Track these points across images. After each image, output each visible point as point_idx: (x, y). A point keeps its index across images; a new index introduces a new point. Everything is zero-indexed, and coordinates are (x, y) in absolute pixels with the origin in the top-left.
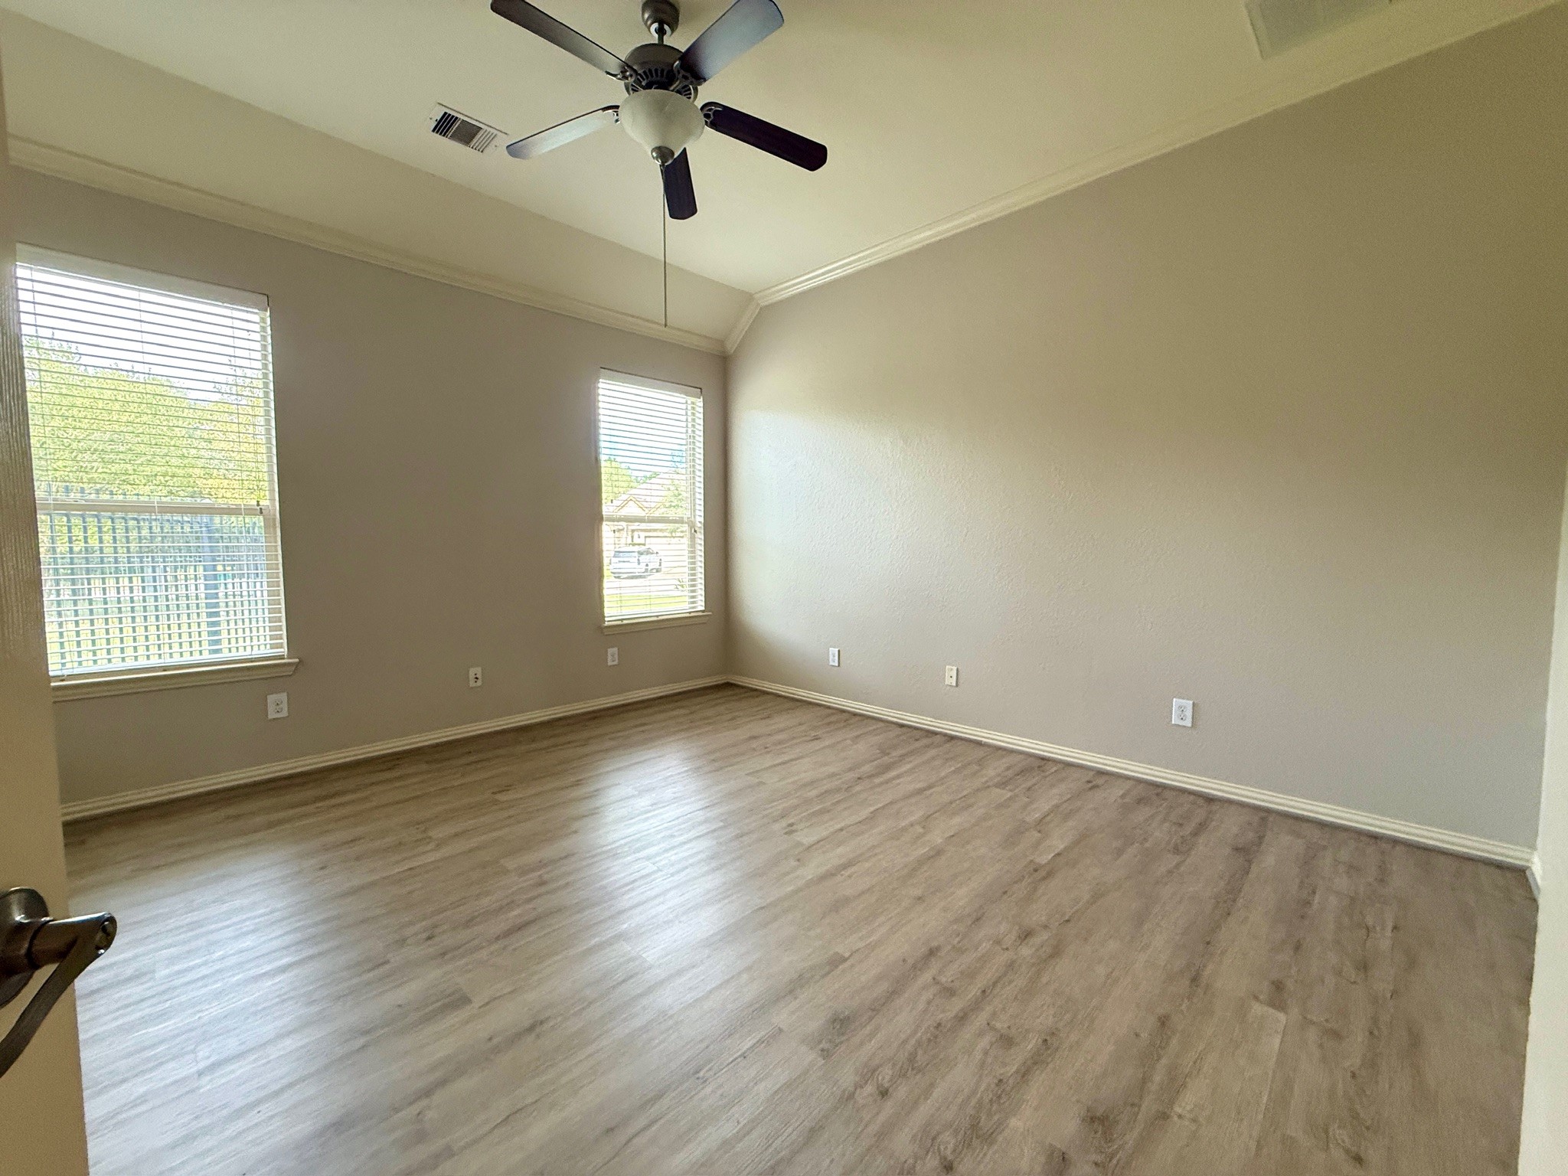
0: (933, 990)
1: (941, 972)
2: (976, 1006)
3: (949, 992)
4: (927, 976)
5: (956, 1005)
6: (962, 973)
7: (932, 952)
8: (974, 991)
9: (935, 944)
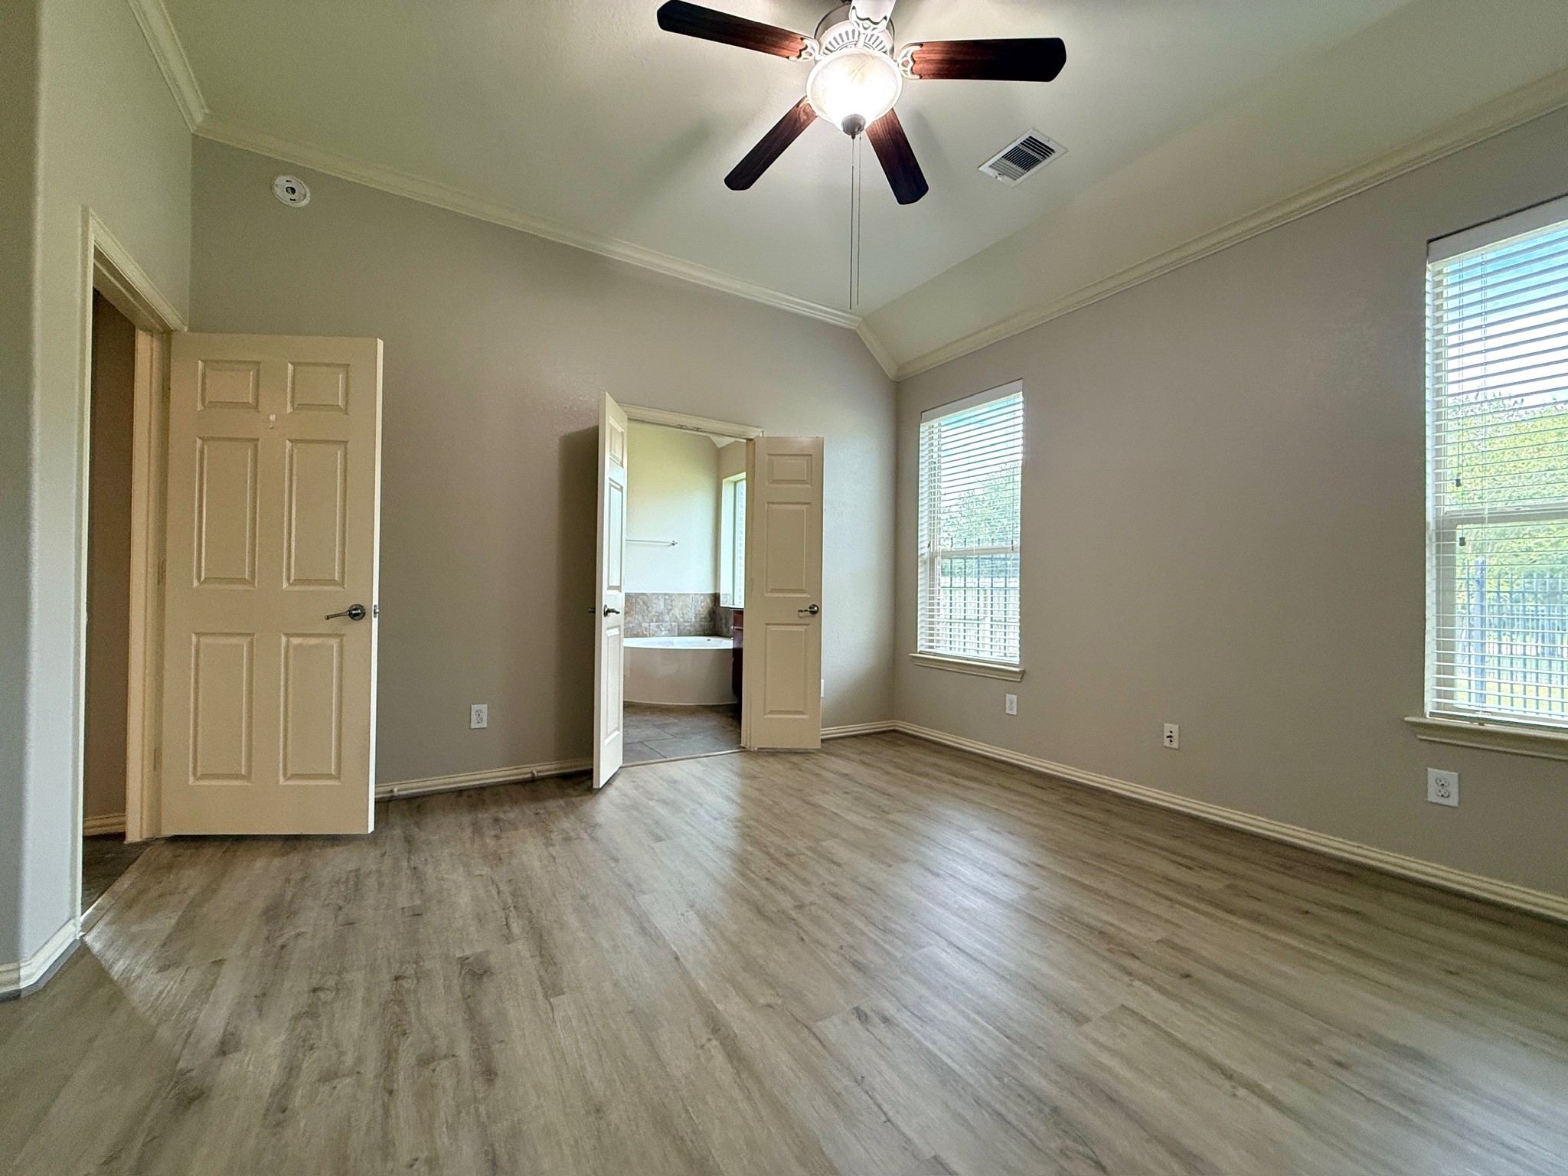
0: (443, 1049)
1: (457, 1069)
2: (387, 1071)
3: (425, 1061)
4: (463, 1050)
5: (407, 1056)
6: (434, 1086)
7: (489, 1074)
8: (402, 1082)
9: (499, 1082)
